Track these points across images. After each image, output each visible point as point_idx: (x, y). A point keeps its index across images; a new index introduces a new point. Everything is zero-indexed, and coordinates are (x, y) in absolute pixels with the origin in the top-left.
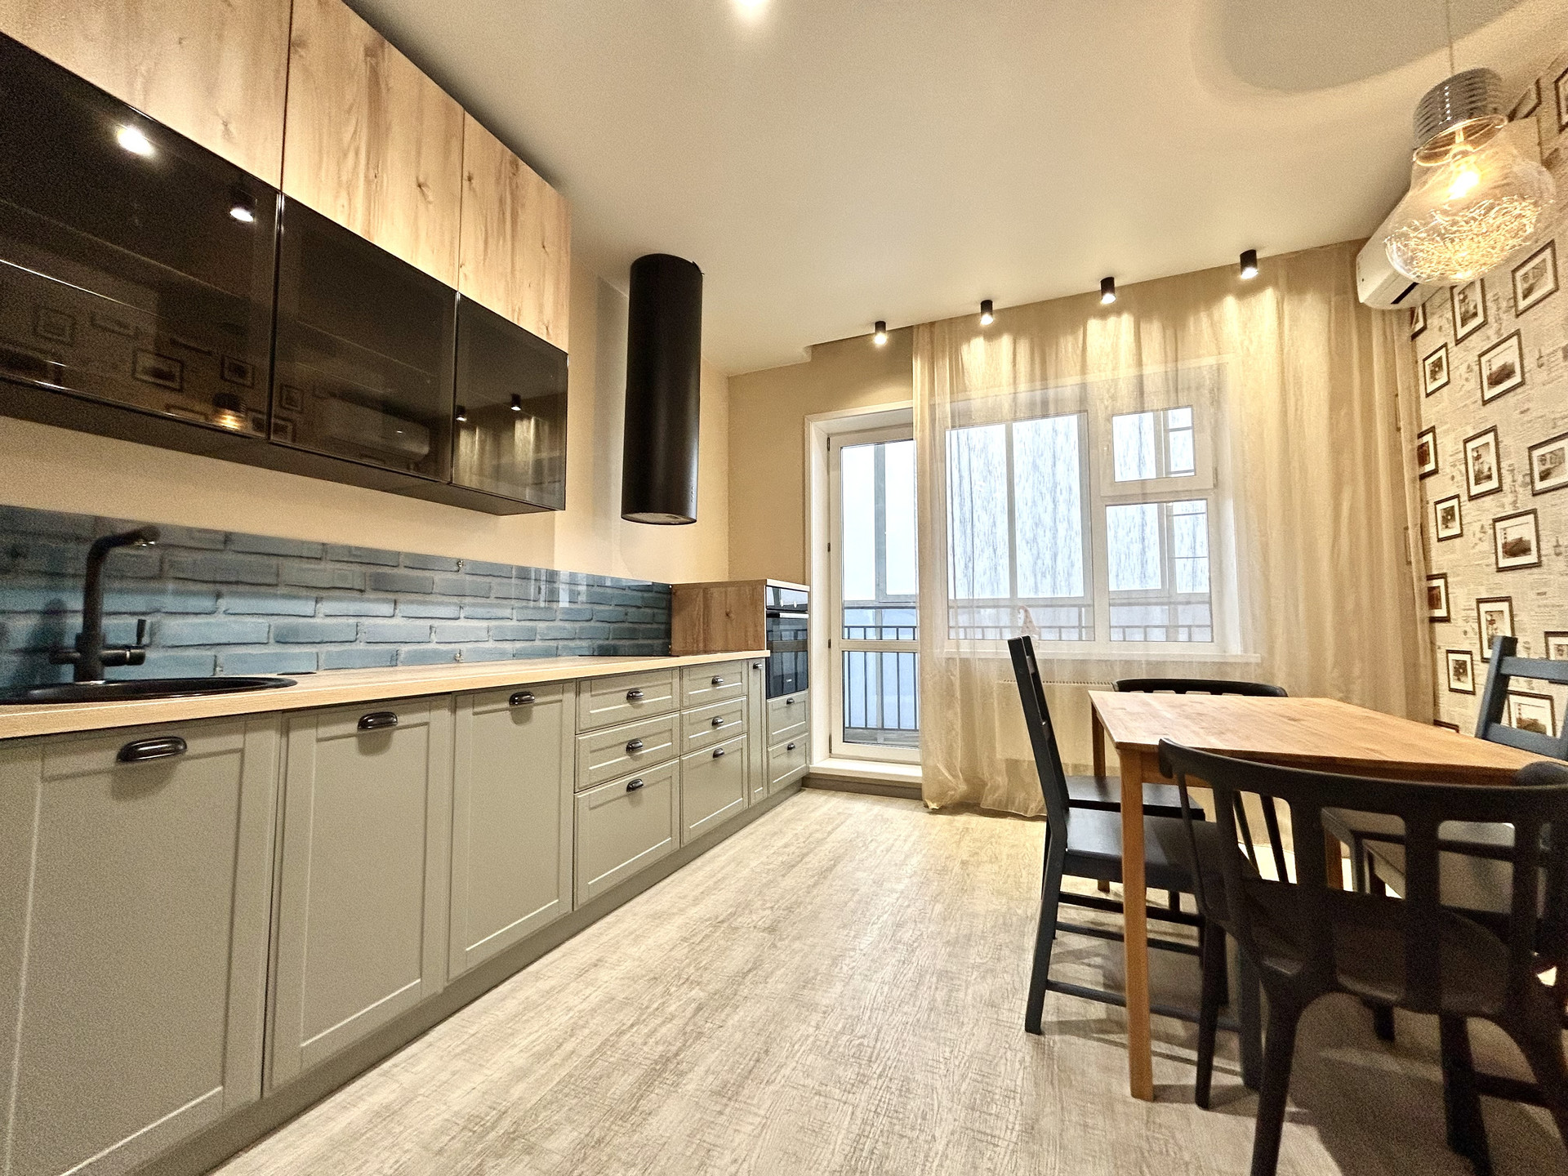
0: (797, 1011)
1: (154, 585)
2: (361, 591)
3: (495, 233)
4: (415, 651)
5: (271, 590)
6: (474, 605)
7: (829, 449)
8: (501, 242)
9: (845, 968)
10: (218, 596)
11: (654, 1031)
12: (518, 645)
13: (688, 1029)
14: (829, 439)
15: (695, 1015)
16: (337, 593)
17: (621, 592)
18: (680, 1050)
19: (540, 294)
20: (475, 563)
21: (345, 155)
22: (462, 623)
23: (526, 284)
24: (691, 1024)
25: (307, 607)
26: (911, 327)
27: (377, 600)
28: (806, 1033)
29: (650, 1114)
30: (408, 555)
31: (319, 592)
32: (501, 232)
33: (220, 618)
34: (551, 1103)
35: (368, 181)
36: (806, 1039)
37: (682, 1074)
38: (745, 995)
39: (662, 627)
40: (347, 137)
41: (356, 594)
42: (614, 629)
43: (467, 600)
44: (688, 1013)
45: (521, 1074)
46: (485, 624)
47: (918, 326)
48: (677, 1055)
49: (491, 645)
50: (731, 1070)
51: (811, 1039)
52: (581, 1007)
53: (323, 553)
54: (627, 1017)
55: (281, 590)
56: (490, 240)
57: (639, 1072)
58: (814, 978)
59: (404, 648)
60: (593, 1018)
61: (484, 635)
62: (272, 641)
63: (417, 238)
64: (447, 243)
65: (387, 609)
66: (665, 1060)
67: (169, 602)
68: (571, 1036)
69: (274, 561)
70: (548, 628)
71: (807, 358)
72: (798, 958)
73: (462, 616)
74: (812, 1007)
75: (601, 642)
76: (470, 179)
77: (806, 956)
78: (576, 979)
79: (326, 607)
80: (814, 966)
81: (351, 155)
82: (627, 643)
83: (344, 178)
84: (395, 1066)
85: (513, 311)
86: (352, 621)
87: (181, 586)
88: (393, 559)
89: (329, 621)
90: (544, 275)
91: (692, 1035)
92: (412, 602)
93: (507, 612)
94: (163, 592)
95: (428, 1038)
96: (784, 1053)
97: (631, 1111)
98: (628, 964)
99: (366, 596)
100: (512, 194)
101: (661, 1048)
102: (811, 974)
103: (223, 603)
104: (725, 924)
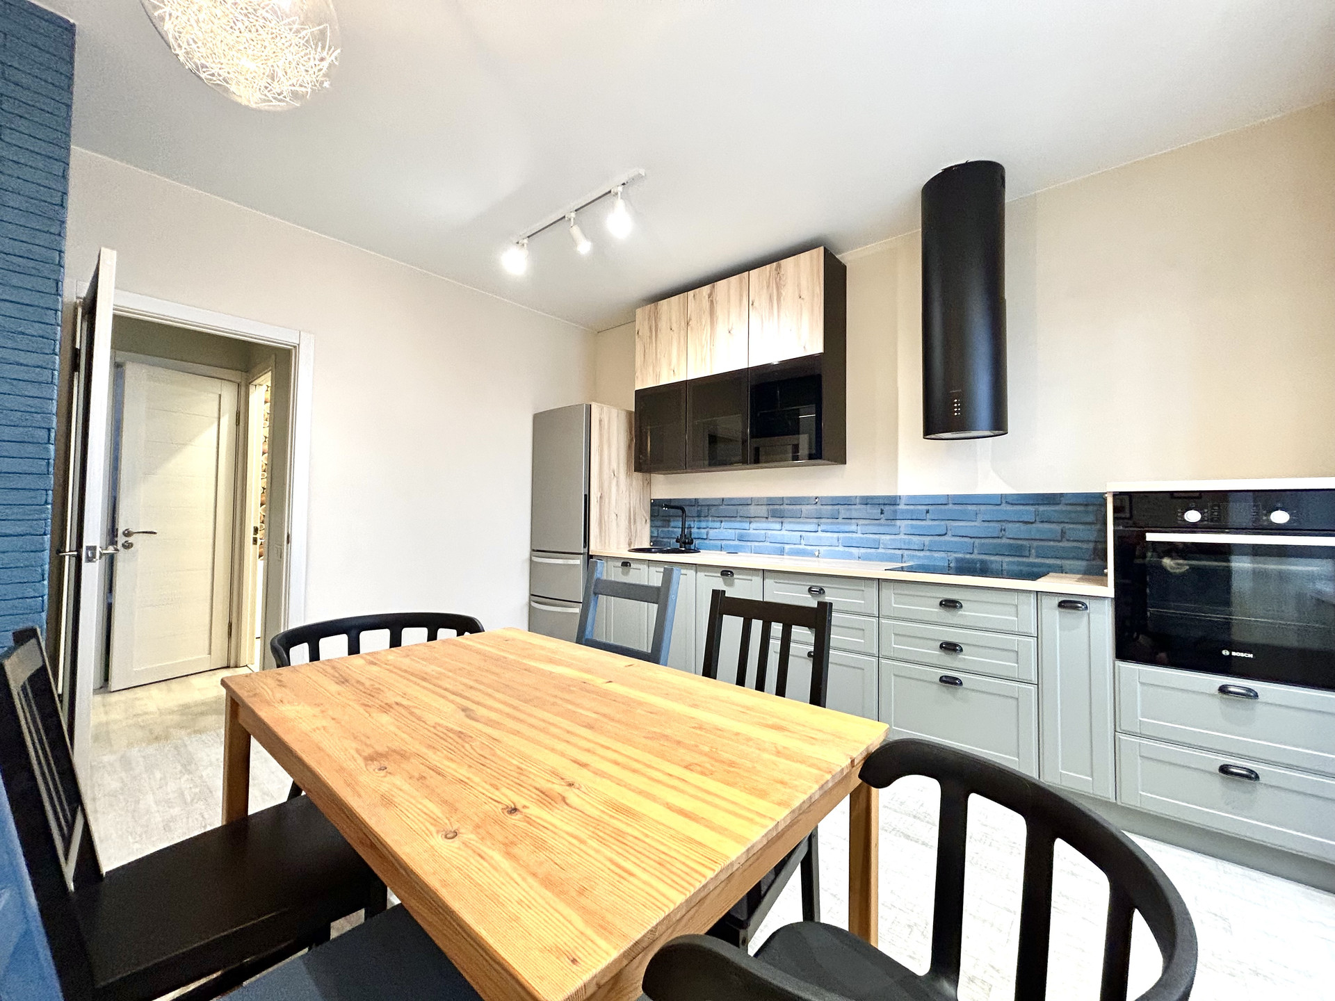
2: (767, 518)
3: (768, 316)
4: (793, 548)
5: (735, 519)
6: (827, 523)
8: (771, 319)
10: (721, 522)
12: (863, 550)
16: (758, 519)
17: (993, 507)
19: (798, 329)
20: (827, 498)
21: (703, 347)
22: (820, 534)
27: (773, 522)
30: (787, 498)
31: (751, 519)
33: (722, 530)
35: (710, 349)
41: (764, 519)
42: (981, 544)
43: (822, 521)
46: (836, 535)
49: (840, 549)
53: (751, 501)
55: (738, 519)
59: (787, 547)
61: (835, 542)
62: (736, 539)
65: (778, 526)
69: (735, 507)
73: (820, 530)
75: (960, 555)
76: (753, 304)
79: (754, 525)
81: (705, 345)
86: (763, 532)
87: (712, 518)
88: (782, 501)
89: (756, 531)
90: (801, 316)
92: (790, 523)
93: (853, 528)
99: (769, 520)
100: (777, 286)
103: (723, 524)
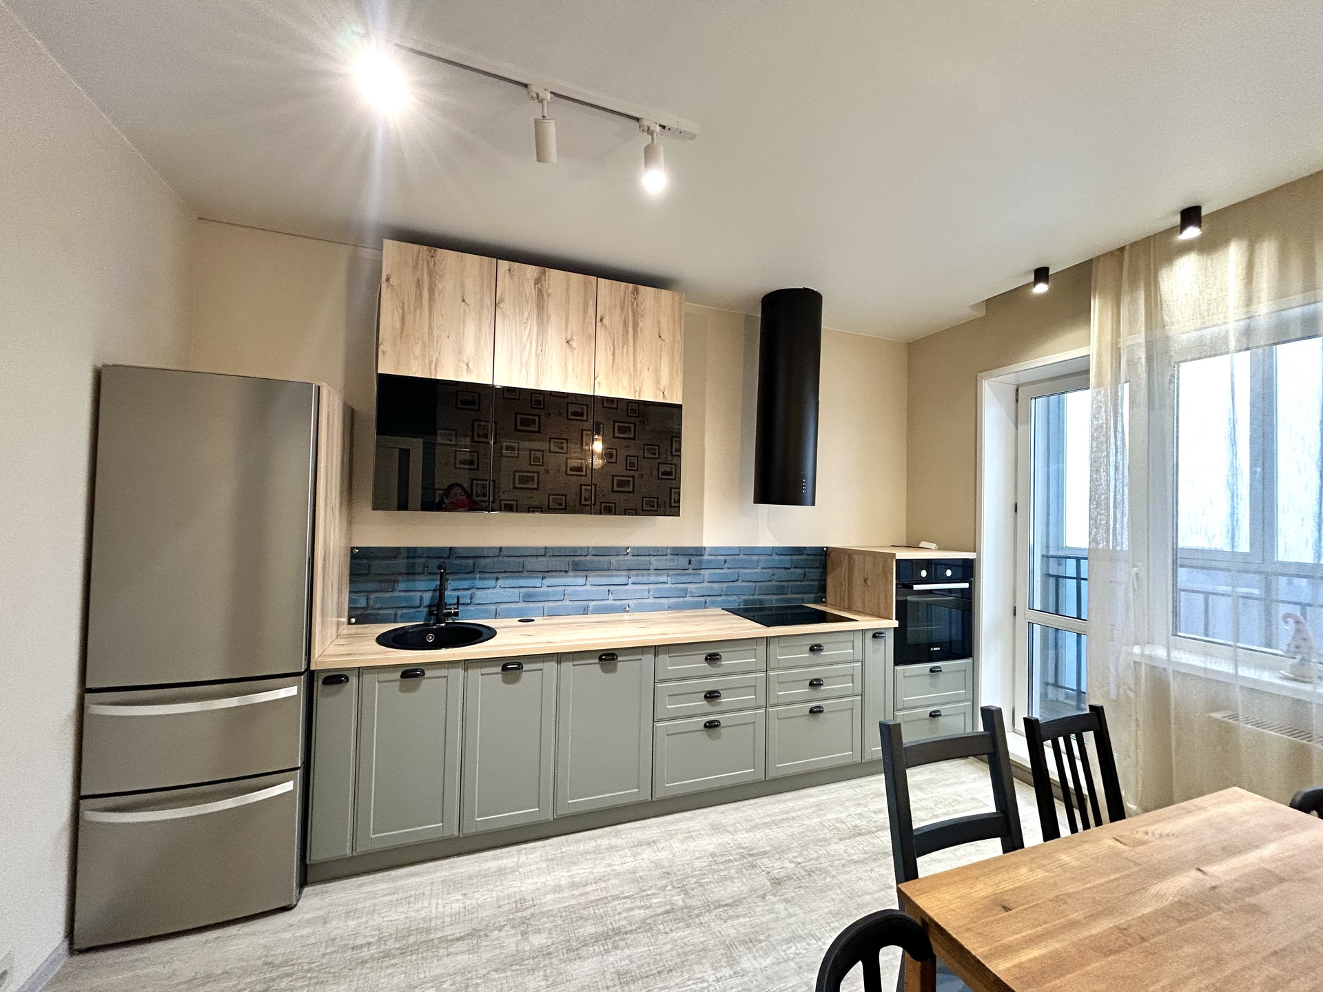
0: (720, 957)
1: (471, 575)
2: (566, 572)
3: (620, 344)
4: (599, 605)
5: (520, 574)
6: (637, 575)
7: (1017, 401)
8: (625, 350)
9: (793, 950)
10: (497, 579)
11: (631, 909)
12: (672, 600)
13: (649, 921)
14: (1017, 390)
15: (662, 914)
16: (554, 574)
17: (768, 557)
18: (631, 932)
19: (657, 371)
20: (637, 549)
21: (525, 347)
22: (630, 587)
23: (645, 368)
24: (653, 919)
25: (537, 582)
26: (1091, 259)
27: (575, 576)
28: (706, 978)
29: (580, 958)
30: (594, 548)
31: (545, 573)
32: (625, 342)
33: (498, 590)
34: (552, 916)
35: (537, 355)
36: (702, 982)
37: (616, 947)
38: (703, 921)
39: (816, 583)
40: (525, 338)
41: (563, 574)
42: (760, 587)
43: (632, 573)
44: (660, 910)
45: (557, 889)
46: (646, 587)
47: (1099, 257)
48: (626, 933)
49: (651, 600)
50: (639, 967)
51: (705, 984)
52: (616, 868)
53: (546, 552)
54: (628, 890)
55: (525, 574)
56: (617, 352)
57: (600, 929)
58: (760, 941)
59: (592, 604)
60: (615, 878)
61: (646, 594)
62: (521, 601)
63: (566, 373)
64: (586, 368)
65: (581, 581)
66: (618, 932)
67: (479, 584)
68: (595, 883)
69: (521, 559)
70: (697, 588)
71: (981, 313)
72: (768, 917)
73: (630, 582)
74: (732, 961)
75: (746, 597)
76: (601, 320)
77: (776, 920)
78: (632, 847)
79: (547, 582)
80: (771, 932)
81: (528, 346)
82: (775, 597)
83: (524, 361)
84: (525, 849)
85: (635, 393)
86: (561, 589)
87: (482, 575)
88: (586, 551)
89: (551, 589)
90: (661, 357)
91: (647, 926)
92: (597, 576)
93: (664, 579)
94: (474, 579)
95: (547, 842)
96: (678, 981)
97: (574, 949)
98: (664, 854)
99: (569, 574)
100: (633, 312)
101: (624, 923)
102: (762, 937)
103: (500, 582)
104: (750, 857)
